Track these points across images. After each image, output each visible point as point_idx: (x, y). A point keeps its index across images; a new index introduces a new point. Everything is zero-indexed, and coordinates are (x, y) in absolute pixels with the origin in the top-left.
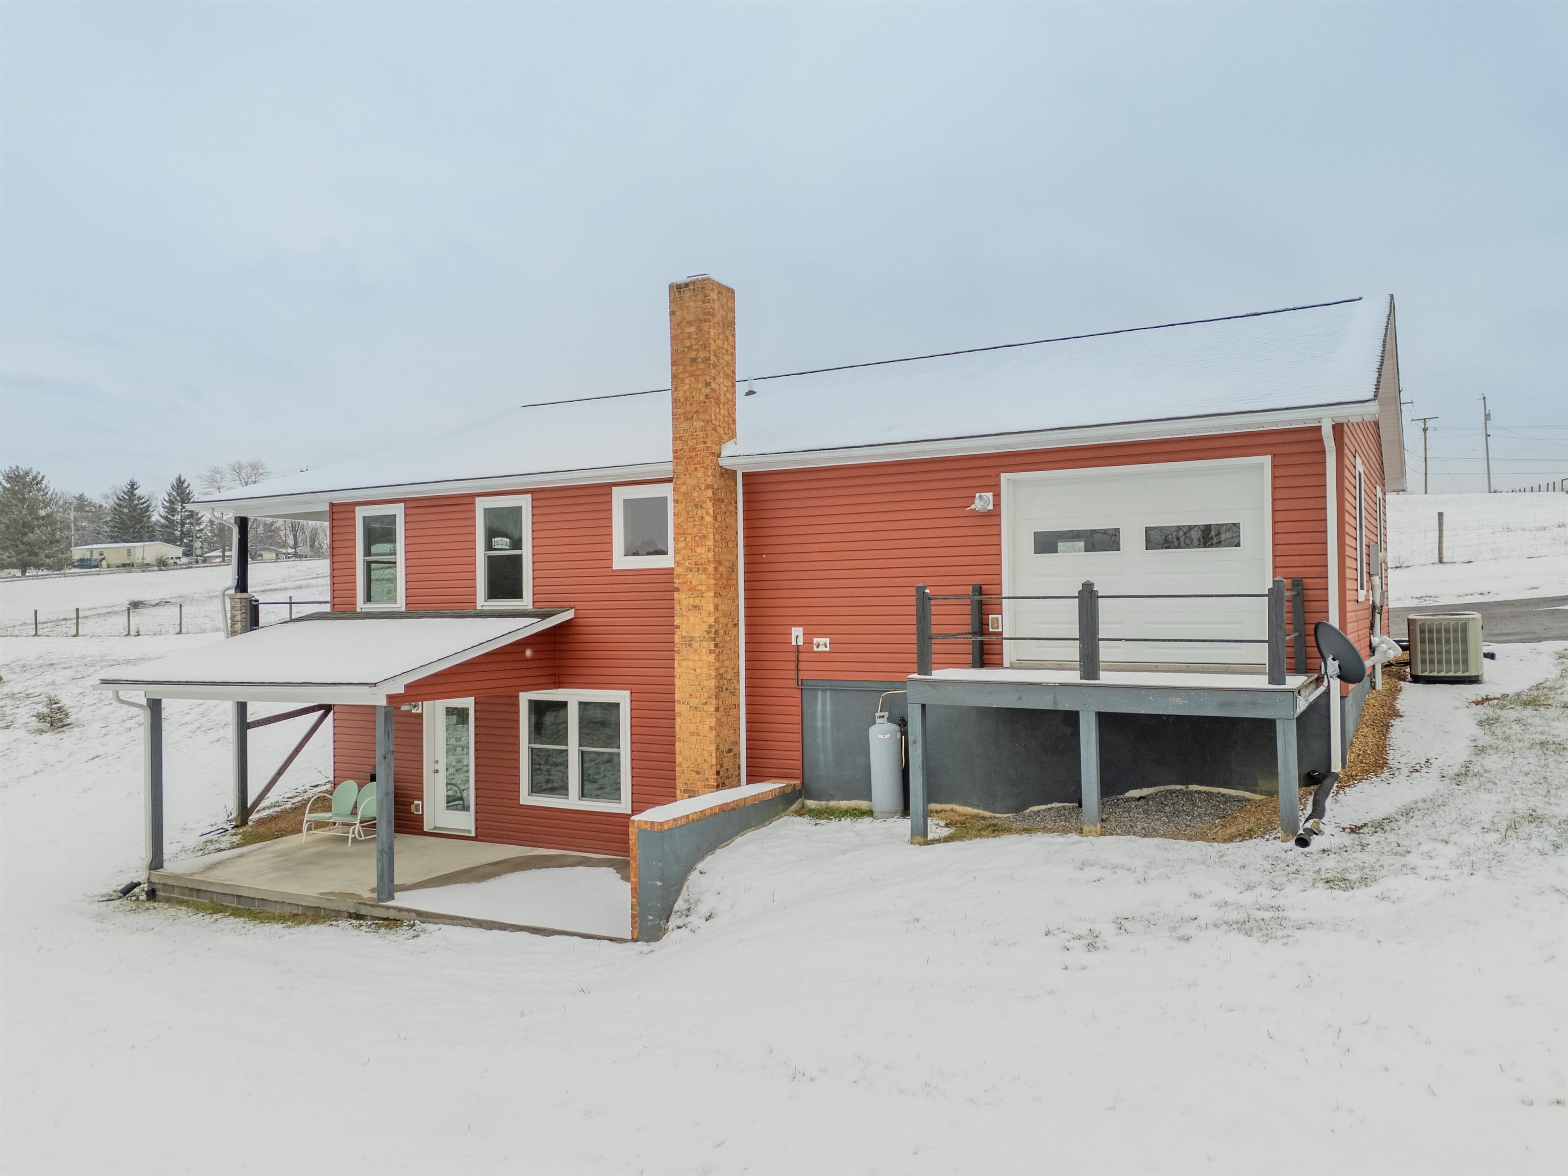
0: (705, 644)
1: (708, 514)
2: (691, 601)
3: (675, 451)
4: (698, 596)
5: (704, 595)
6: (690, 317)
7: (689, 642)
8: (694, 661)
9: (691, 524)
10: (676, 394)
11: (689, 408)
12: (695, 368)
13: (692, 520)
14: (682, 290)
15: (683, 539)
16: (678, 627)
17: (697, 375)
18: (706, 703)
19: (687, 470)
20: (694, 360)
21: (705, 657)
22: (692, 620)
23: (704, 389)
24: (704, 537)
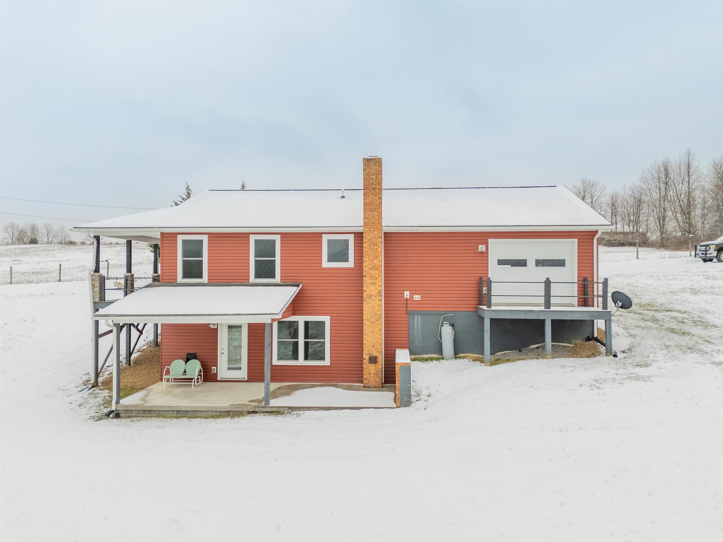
0: (377, 297)
1: (379, 248)
2: (371, 281)
3: (364, 223)
4: (374, 279)
5: (377, 279)
6: (372, 172)
7: (370, 297)
8: (372, 304)
9: (372, 251)
10: (365, 201)
11: (371, 207)
12: (374, 192)
13: (372, 250)
14: (369, 161)
15: (368, 257)
16: (365, 291)
17: (375, 194)
18: (378, 320)
19: (370, 230)
20: (374, 189)
21: (377, 302)
22: (371, 288)
23: (378, 200)
24: (377, 256)
